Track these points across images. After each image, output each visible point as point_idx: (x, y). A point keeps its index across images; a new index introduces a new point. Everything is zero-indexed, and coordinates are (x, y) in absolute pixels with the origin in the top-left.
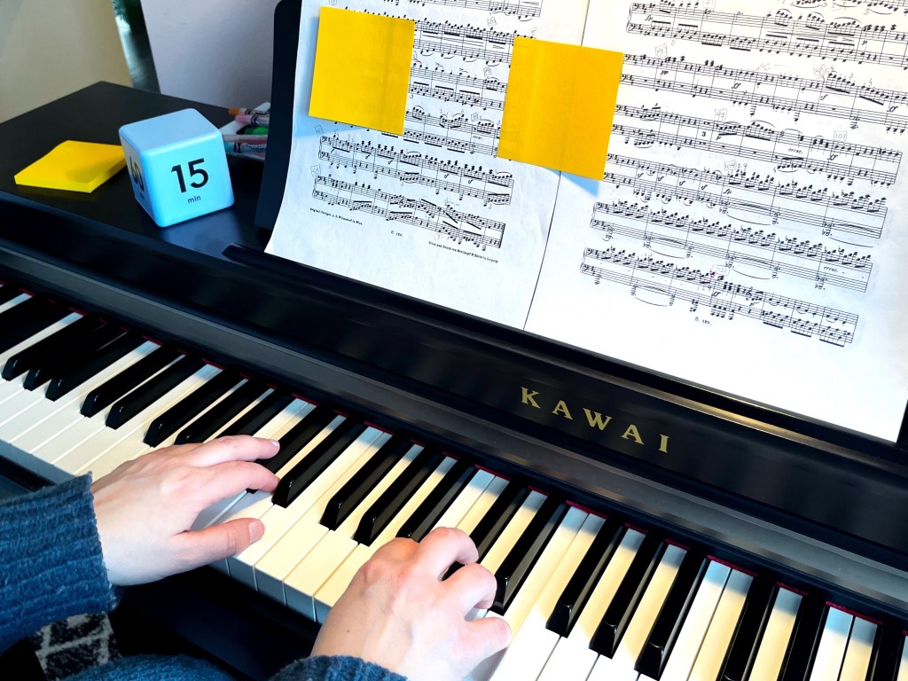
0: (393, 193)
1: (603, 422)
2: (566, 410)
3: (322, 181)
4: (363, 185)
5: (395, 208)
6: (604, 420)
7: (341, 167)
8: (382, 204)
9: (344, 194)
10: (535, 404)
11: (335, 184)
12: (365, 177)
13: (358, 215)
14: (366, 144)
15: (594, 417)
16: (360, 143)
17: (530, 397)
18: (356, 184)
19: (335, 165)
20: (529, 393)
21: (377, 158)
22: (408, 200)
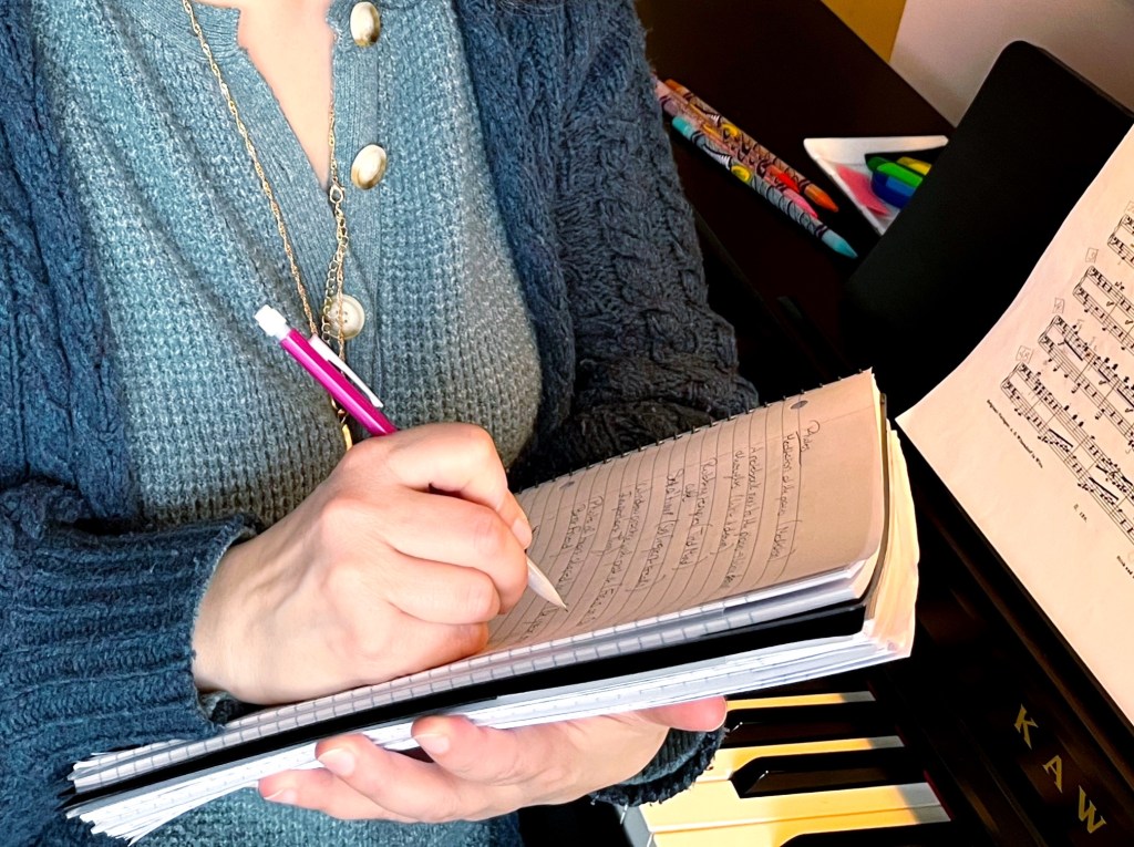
0: (1109, 455)
1: (1095, 823)
2: (1059, 774)
3: (1025, 375)
4: (1075, 417)
5: (1100, 477)
6: (1097, 820)
7: (1061, 372)
8: (1085, 459)
9: (1043, 411)
10: (1027, 739)
11: (1039, 389)
12: (1084, 407)
13: (1043, 451)
14: (1111, 364)
15: (1087, 806)
16: (1103, 359)
17: (1026, 723)
18: (1067, 408)
19: (1053, 365)
20: (1027, 718)
21: (1115, 393)
22: (1124, 478)
